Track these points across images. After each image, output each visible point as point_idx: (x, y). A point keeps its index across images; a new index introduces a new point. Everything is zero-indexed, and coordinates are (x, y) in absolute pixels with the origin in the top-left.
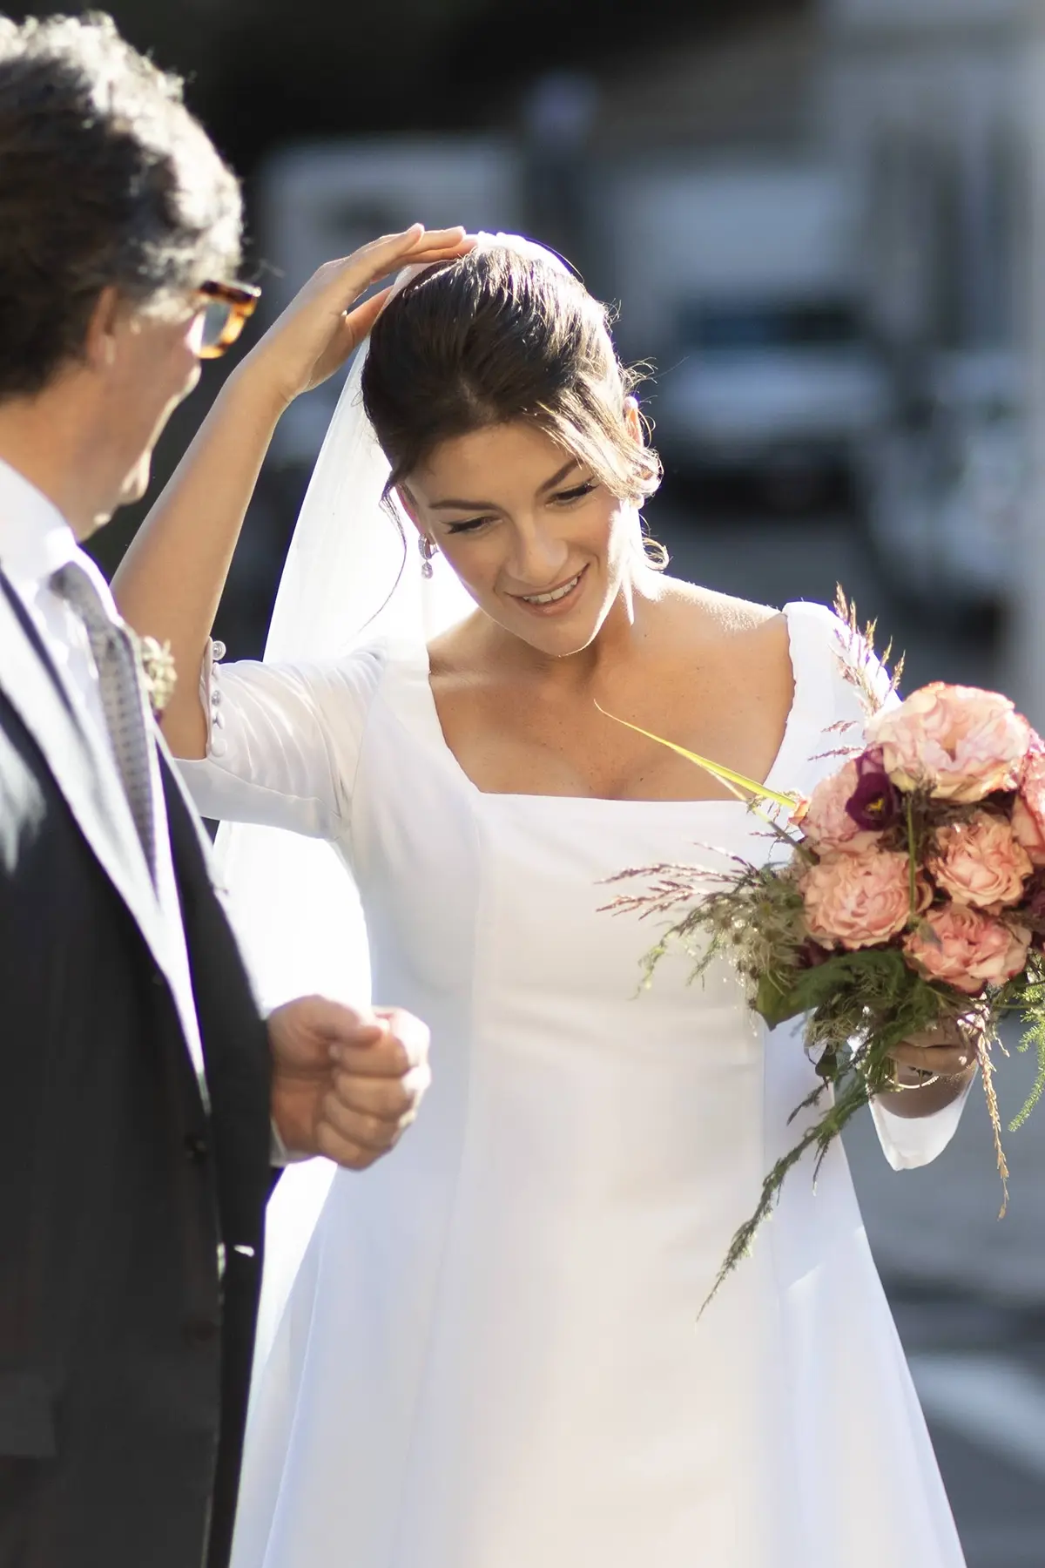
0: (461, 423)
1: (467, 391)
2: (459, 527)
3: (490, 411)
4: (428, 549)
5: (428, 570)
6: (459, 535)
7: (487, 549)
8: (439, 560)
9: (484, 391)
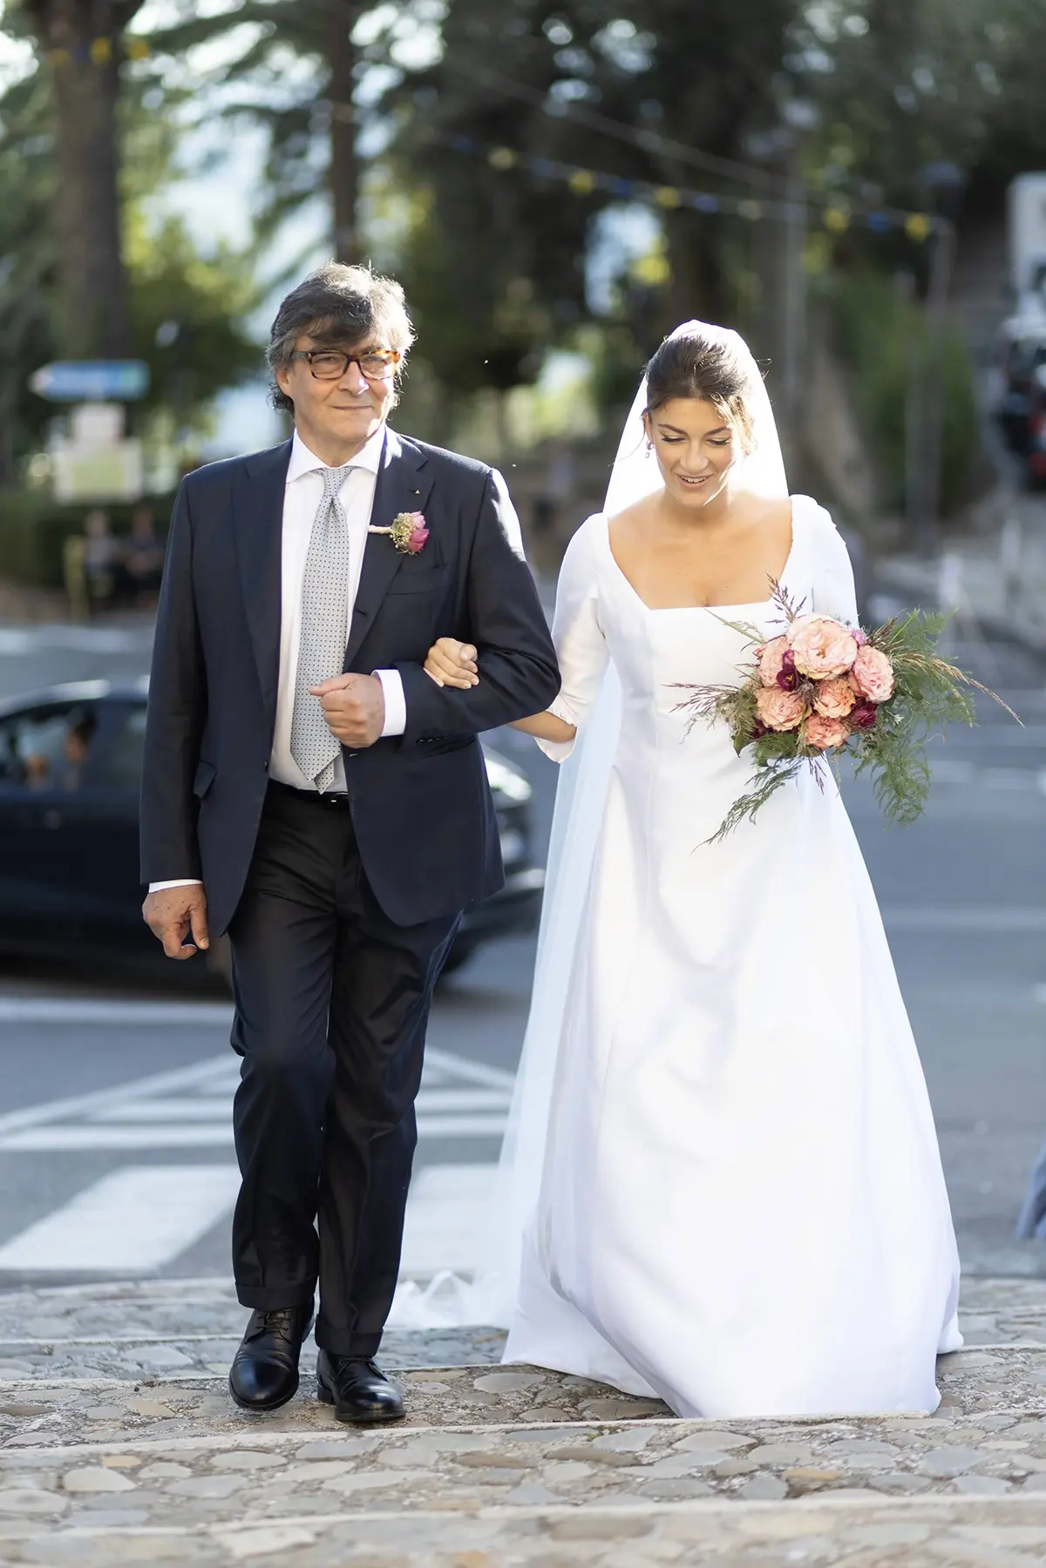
0: (685, 393)
1: (693, 382)
2: (667, 439)
3: (699, 393)
4: (649, 445)
5: (648, 456)
6: (666, 442)
7: (674, 452)
8: (653, 452)
9: (700, 385)
